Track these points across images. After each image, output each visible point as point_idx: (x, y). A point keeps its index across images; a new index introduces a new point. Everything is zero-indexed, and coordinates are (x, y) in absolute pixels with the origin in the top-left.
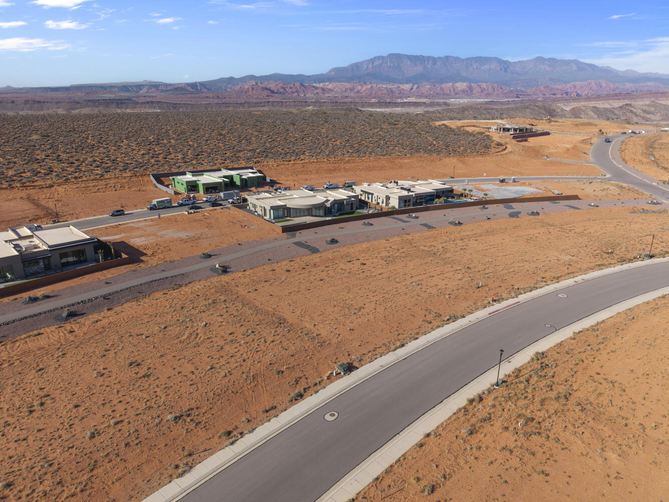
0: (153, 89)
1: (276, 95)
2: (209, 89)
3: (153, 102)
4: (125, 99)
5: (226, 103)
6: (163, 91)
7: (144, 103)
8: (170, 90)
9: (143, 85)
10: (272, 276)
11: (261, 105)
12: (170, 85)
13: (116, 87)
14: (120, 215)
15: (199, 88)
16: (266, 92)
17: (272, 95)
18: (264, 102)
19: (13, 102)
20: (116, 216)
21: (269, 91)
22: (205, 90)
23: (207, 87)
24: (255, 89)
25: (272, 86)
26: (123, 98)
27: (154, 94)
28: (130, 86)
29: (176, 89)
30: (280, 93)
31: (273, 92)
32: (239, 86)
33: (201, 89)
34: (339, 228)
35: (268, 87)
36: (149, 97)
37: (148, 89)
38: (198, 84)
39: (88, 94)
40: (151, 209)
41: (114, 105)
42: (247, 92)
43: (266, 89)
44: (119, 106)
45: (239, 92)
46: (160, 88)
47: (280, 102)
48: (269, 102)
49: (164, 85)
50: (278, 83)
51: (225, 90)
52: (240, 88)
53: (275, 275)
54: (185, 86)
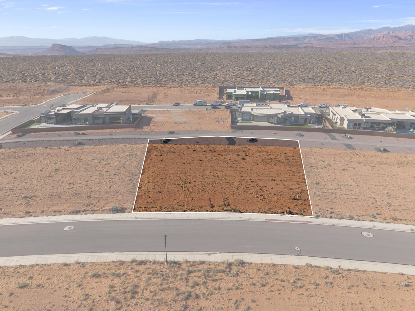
0: (313, 39)
1: (402, 41)
2: (350, 38)
3: (308, 47)
4: (293, 45)
5: (358, 48)
6: (318, 40)
7: (302, 47)
8: (323, 39)
9: (307, 36)
11: (385, 49)
12: (325, 36)
13: (291, 38)
14: (177, 106)
15: (344, 37)
16: (394, 39)
17: (399, 41)
18: (388, 47)
19: (236, 47)
20: (175, 106)
21: (397, 38)
22: (348, 39)
23: (350, 36)
24: (385, 37)
25: (402, 34)
26: (292, 45)
27: (312, 42)
28: (299, 37)
29: (327, 38)
30: (407, 40)
31: (400, 39)
32: (374, 35)
33: (345, 38)
34: (274, 133)
35: (397, 35)
36: (308, 44)
37: (310, 39)
38: (344, 35)
39: (274, 42)
40: (194, 105)
41: (285, 49)
42: (378, 39)
43: (396, 37)
44: (288, 50)
45: (371, 40)
46: (318, 38)
47: (402, 46)
48: (392, 46)
49: (320, 36)
50: (407, 32)
51: (363, 38)
52: (375, 36)
54: (334, 36)
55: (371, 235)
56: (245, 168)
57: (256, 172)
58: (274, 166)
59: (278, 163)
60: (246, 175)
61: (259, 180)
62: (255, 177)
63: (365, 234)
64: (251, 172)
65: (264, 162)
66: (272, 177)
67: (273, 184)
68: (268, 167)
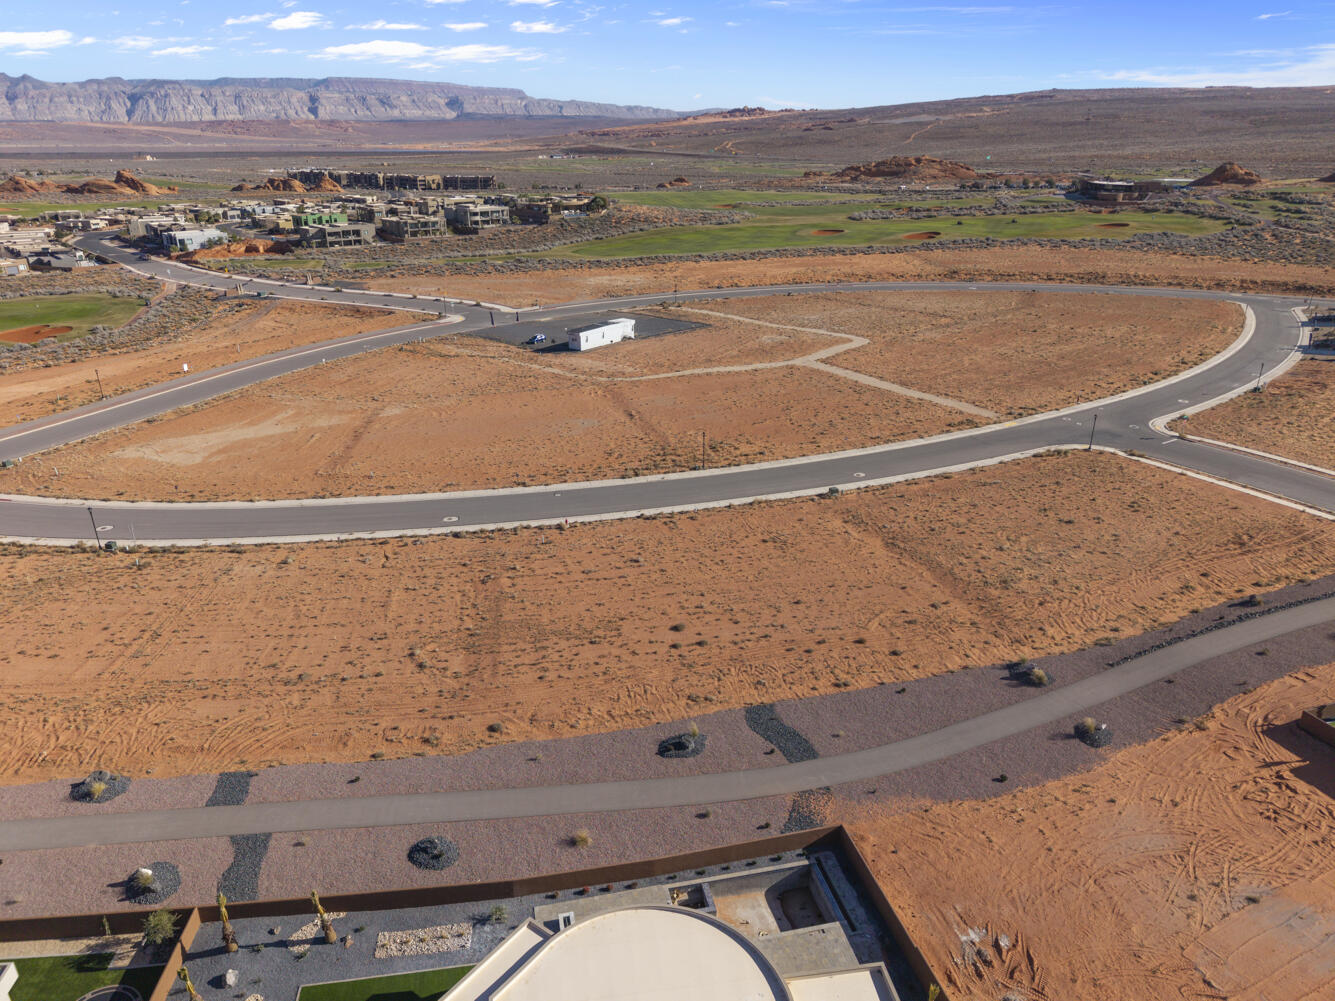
10: (899, 635)
53: (892, 634)
55: (446, 520)
56: (663, 596)
57: (632, 588)
58: (585, 614)
59: (571, 629)
60: (654, 576)
61: (619, 568)
62: (631, 573)
63: (455, 519)
64: (642, 587)
65: (614, 625)
66: (589, 579)
67: (589, 565)
68: (602, 607)
